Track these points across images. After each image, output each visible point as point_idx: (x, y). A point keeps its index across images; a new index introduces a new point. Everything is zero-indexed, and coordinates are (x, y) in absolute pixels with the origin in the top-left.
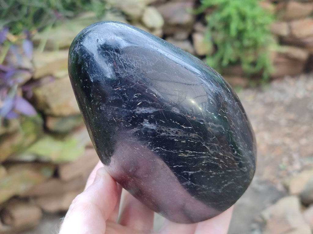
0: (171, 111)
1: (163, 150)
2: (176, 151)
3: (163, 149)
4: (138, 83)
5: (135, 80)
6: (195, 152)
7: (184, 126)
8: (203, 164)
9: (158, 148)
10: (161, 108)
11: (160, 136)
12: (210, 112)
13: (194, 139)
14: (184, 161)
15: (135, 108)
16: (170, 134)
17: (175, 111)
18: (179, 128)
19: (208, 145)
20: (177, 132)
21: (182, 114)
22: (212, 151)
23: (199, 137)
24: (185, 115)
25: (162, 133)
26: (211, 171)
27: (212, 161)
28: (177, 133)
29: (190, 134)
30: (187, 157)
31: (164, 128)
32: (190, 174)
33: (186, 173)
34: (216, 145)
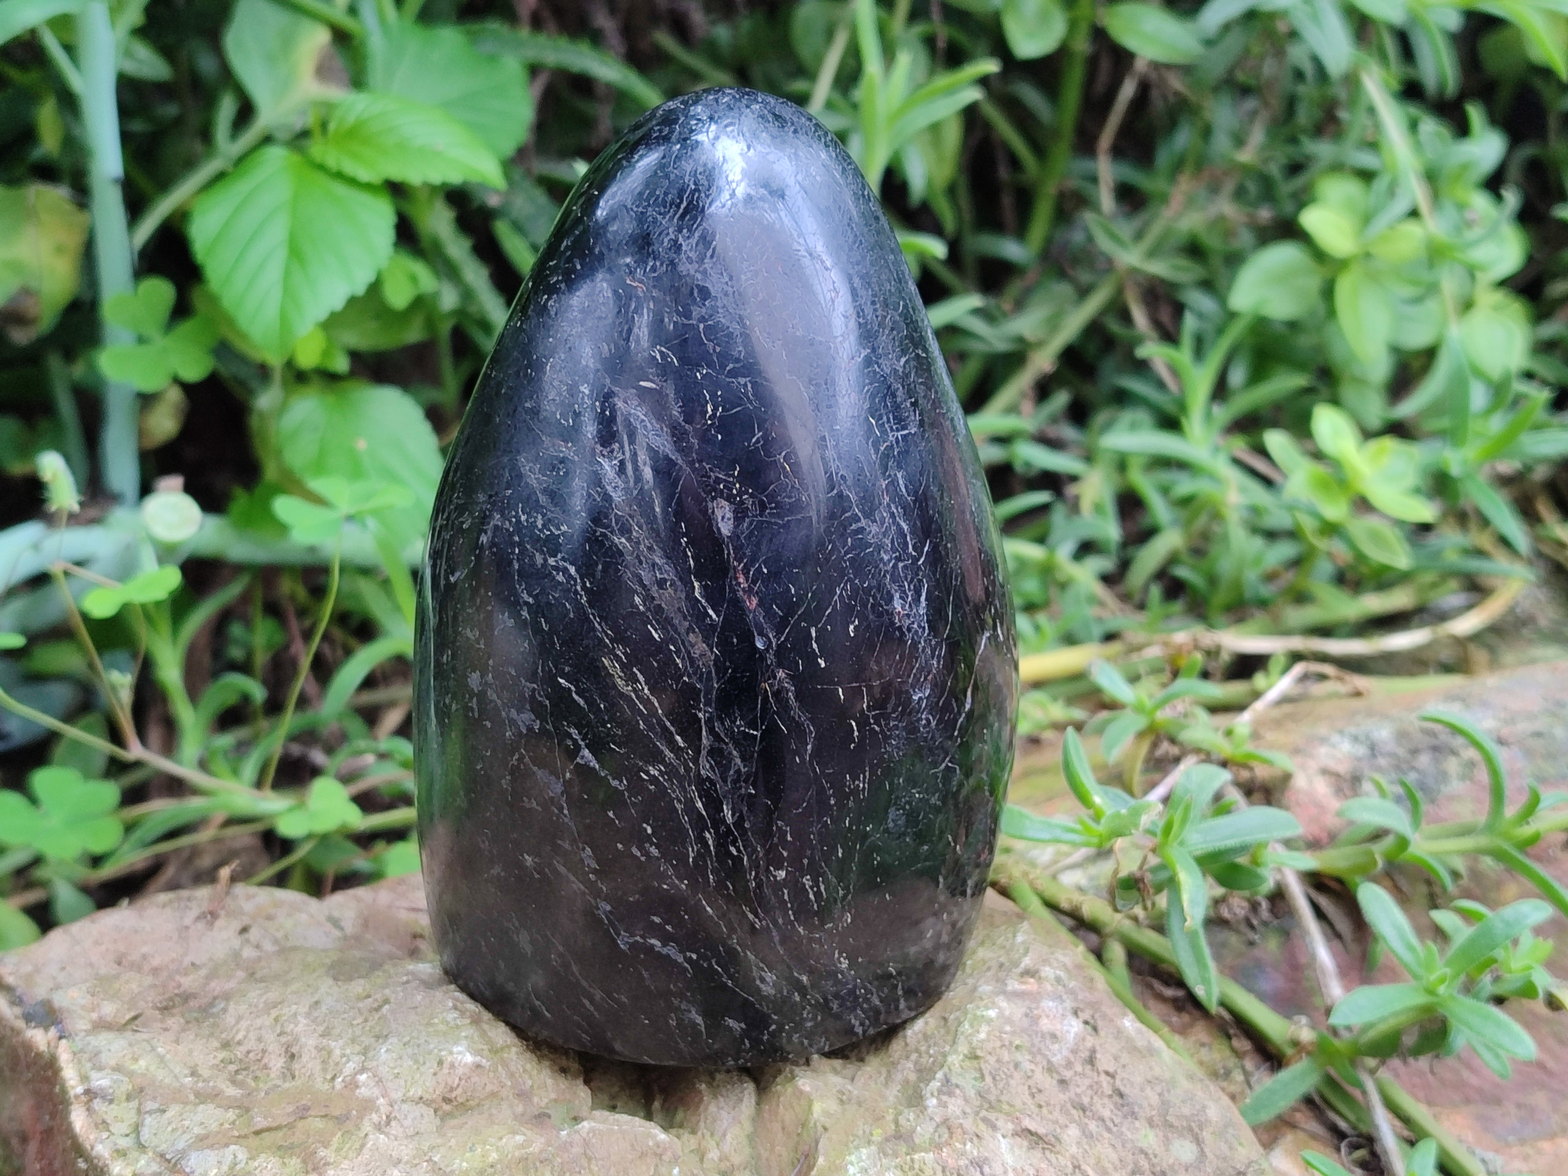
0: (710, 505)
1: (576, 591)
2: (607, 635)
3: (579, 588)
4: (702, 326)
5: (704, 310)
6: (657, 704)
7: (701, 586)
8: (647, 773)
9: (572, 570)
10: (691, 463)
11: (608, 539)
12: (815, 646)
13: (692, 660)
14: (604, 697)
15: (625, 388)
16: (641, 563)
17: (719, 514)
18: (681, 579)
19: (712, 731)
20: (665, 580)
21: (729, 551)
22: (711, 766)
23: (710, 672)
24: (735, 559)
25: (623, 535)
26: (649, 831)
27: (680, 801)
28: (661, 583)
29: (694, 632)
30: (622, 695)
31: (640, 527)
32: (583, 757)
33: (575, 741)
34: (738, 761)
